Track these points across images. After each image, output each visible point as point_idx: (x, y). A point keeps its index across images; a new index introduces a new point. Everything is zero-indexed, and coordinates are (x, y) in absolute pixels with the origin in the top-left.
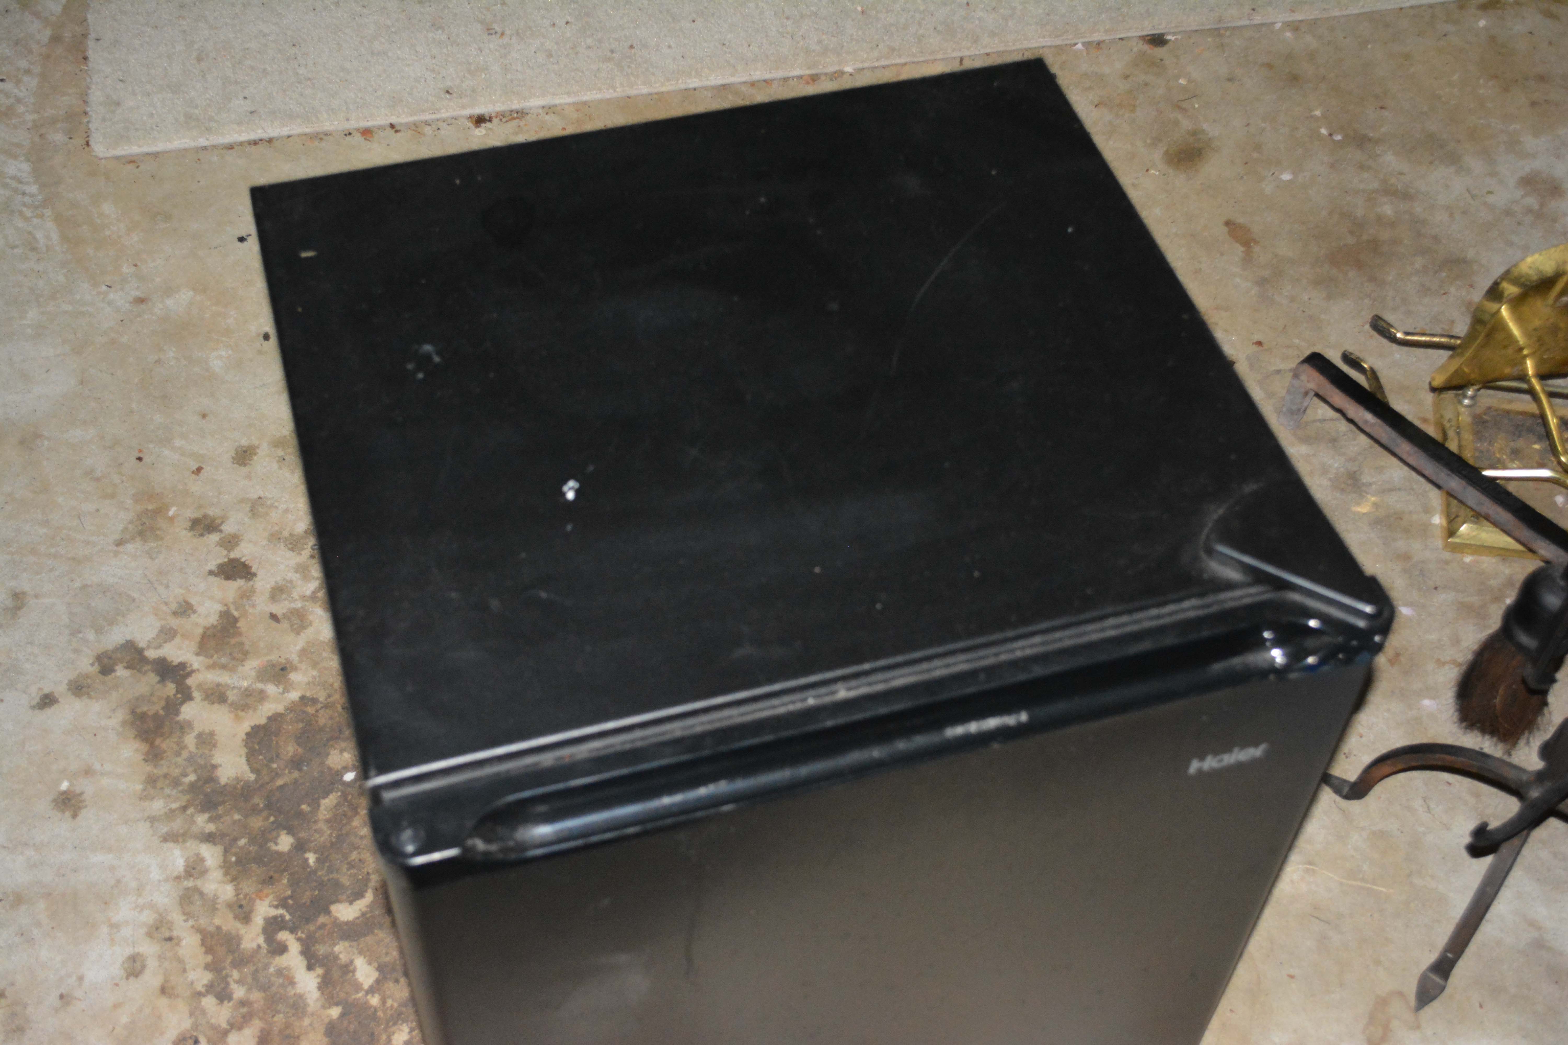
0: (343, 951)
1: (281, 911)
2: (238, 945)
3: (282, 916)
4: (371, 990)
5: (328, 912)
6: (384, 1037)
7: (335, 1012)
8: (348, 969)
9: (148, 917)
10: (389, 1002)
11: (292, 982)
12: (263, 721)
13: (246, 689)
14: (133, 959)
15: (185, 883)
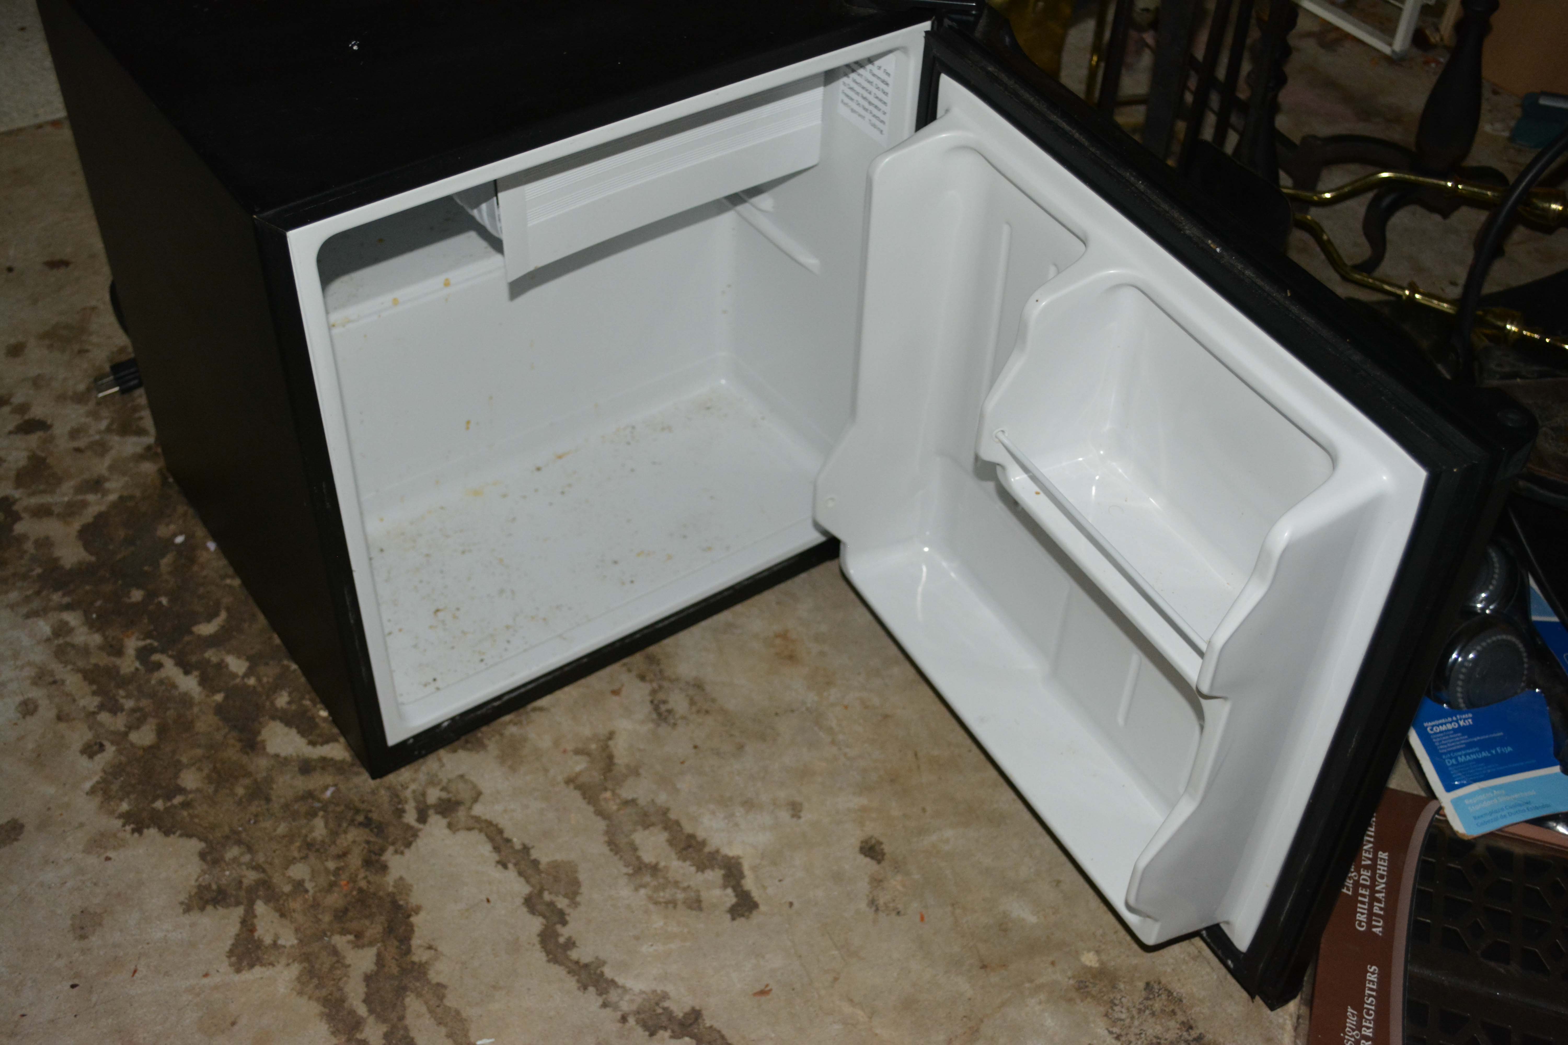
0: (211, 655)
1: (148, 641)
2: (118, 672)
3: (151, 644)
4: (247, 675)
5: (191, 633)
6: (268, 703)
7: (219, 697)
8: (221, 666)
9: (29, 672)
10: (265, 680)
11: (174, 686)
12: (90, 520)
13: (68, 502)
14: (25, 703)
15: (56, 642)
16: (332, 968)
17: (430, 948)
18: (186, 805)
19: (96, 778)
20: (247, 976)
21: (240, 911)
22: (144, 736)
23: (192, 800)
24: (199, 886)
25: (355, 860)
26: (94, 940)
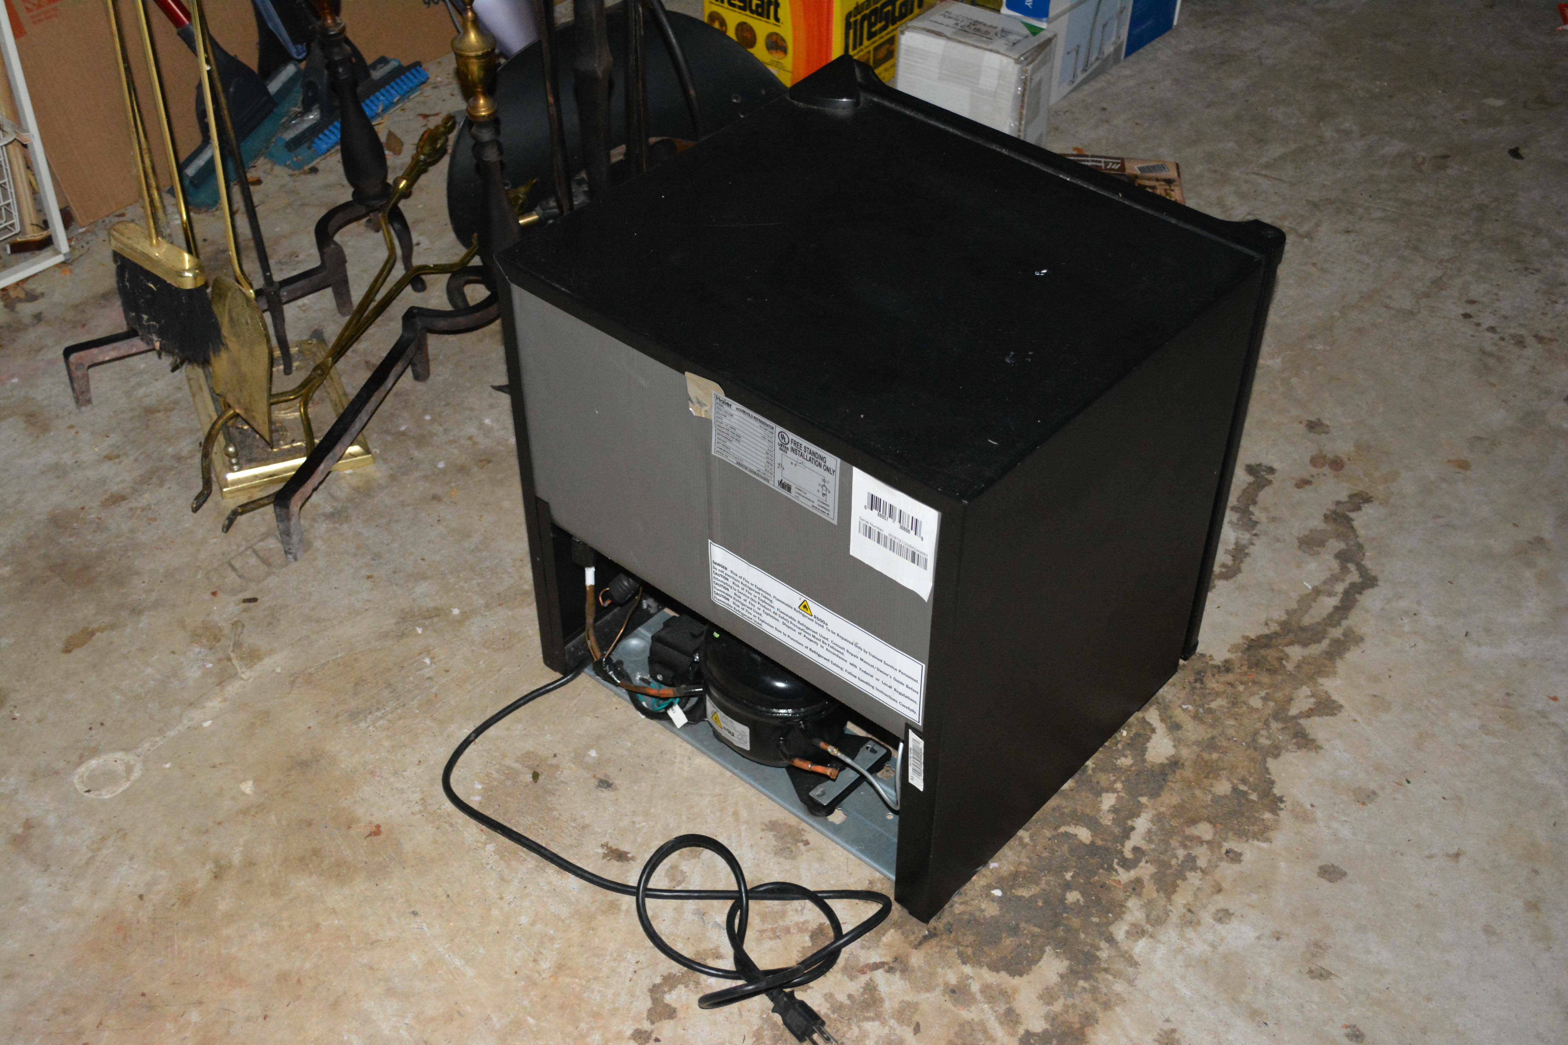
0: (1107, 820)
1: (1116, 866)
2: (1157, 873)
3: (1118, 864)
4: (1114, 791)
5: (1093, 843)
6: (1133, 768)
7: (1144, 800)
8: (1114, 810)
9: (1190, 933)
10: (1113, 778)
11: (1149, 831)
12: (1003, 974)
13: (989, 1003)
14: (1220, 920)
15: (1150, 930)
16: (1309, 664)
17: (1267, 624)
18: (1244, 781)
19: (1256, 842)
20: (1341, 701)
21: (1302, 721)
22: (1205, 830)
23: (1239, 780)
24: (1298, 748)
25: (1230, 677)
26: (1372, 786)
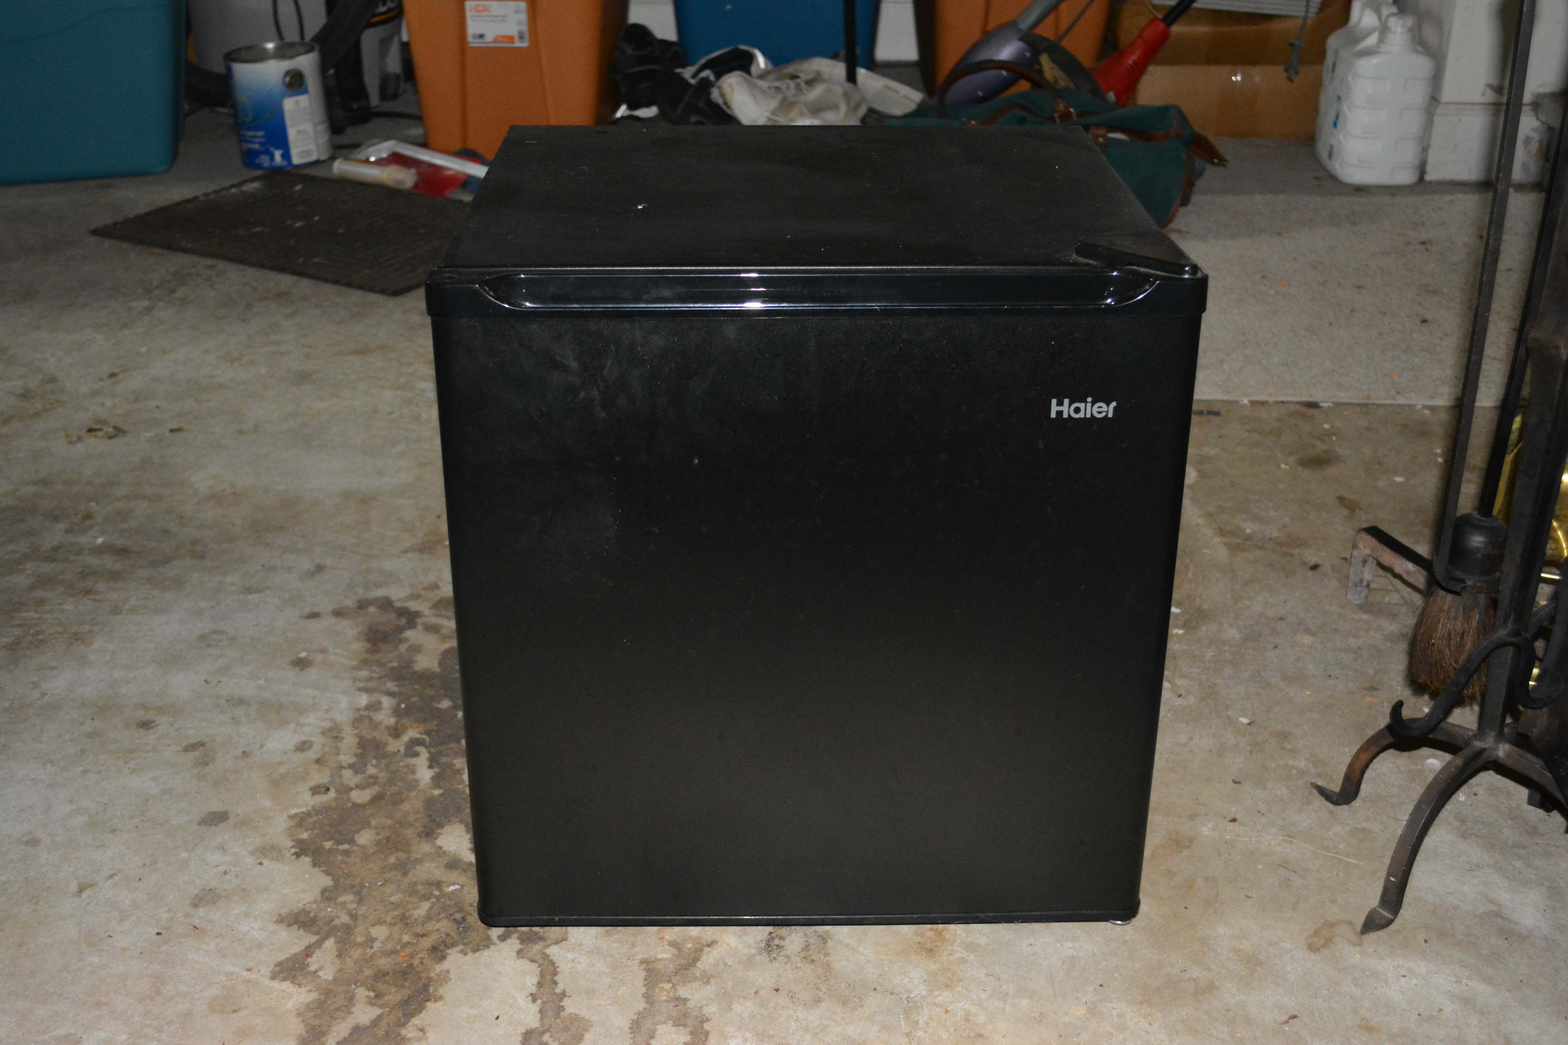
1: (424, 736)
2: (384, 748)
3: (424, 739)
9: (327, 724)
11: (413, 772)
14: (304, 743)
15: (363, 713)
16: (338, 1009)
17: (422, 1030)
18: (346, 853)
19: (304, 809)
20: (276, 985)
21: (313, 939)
22: (360, 797)
23: (353, 851)
24: (303, 910)
25: (426, 943)
26: (201, 911)
